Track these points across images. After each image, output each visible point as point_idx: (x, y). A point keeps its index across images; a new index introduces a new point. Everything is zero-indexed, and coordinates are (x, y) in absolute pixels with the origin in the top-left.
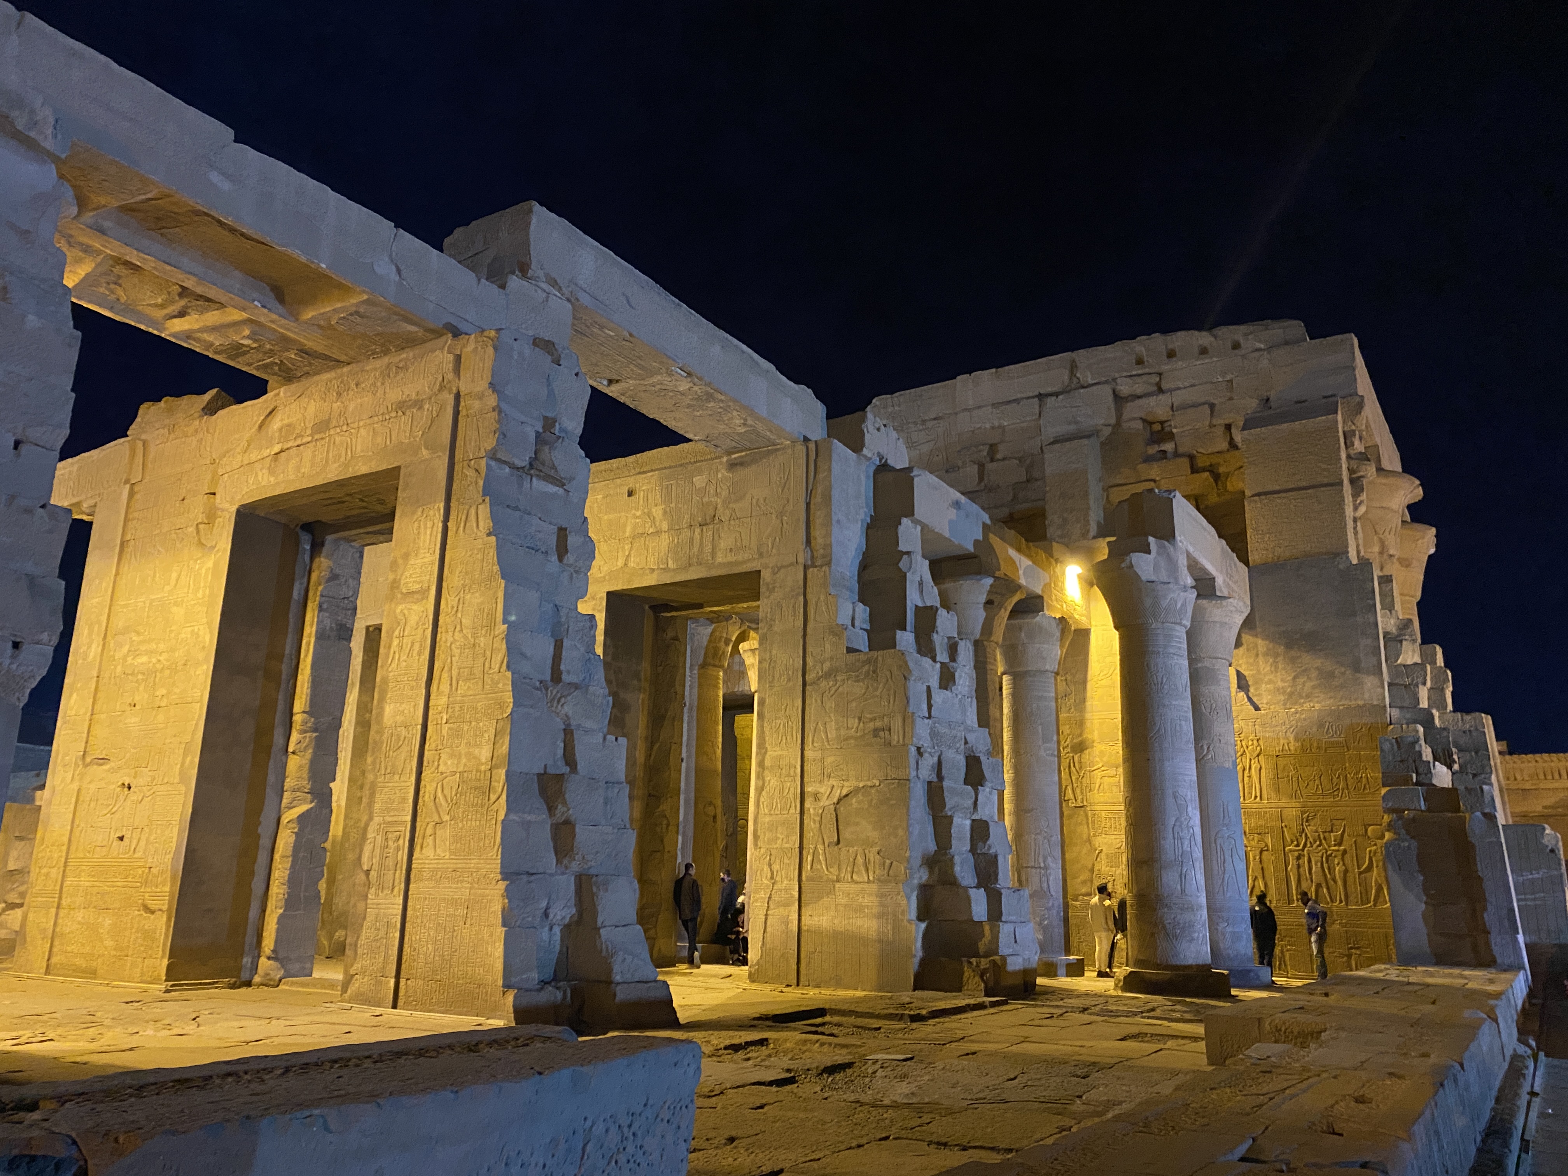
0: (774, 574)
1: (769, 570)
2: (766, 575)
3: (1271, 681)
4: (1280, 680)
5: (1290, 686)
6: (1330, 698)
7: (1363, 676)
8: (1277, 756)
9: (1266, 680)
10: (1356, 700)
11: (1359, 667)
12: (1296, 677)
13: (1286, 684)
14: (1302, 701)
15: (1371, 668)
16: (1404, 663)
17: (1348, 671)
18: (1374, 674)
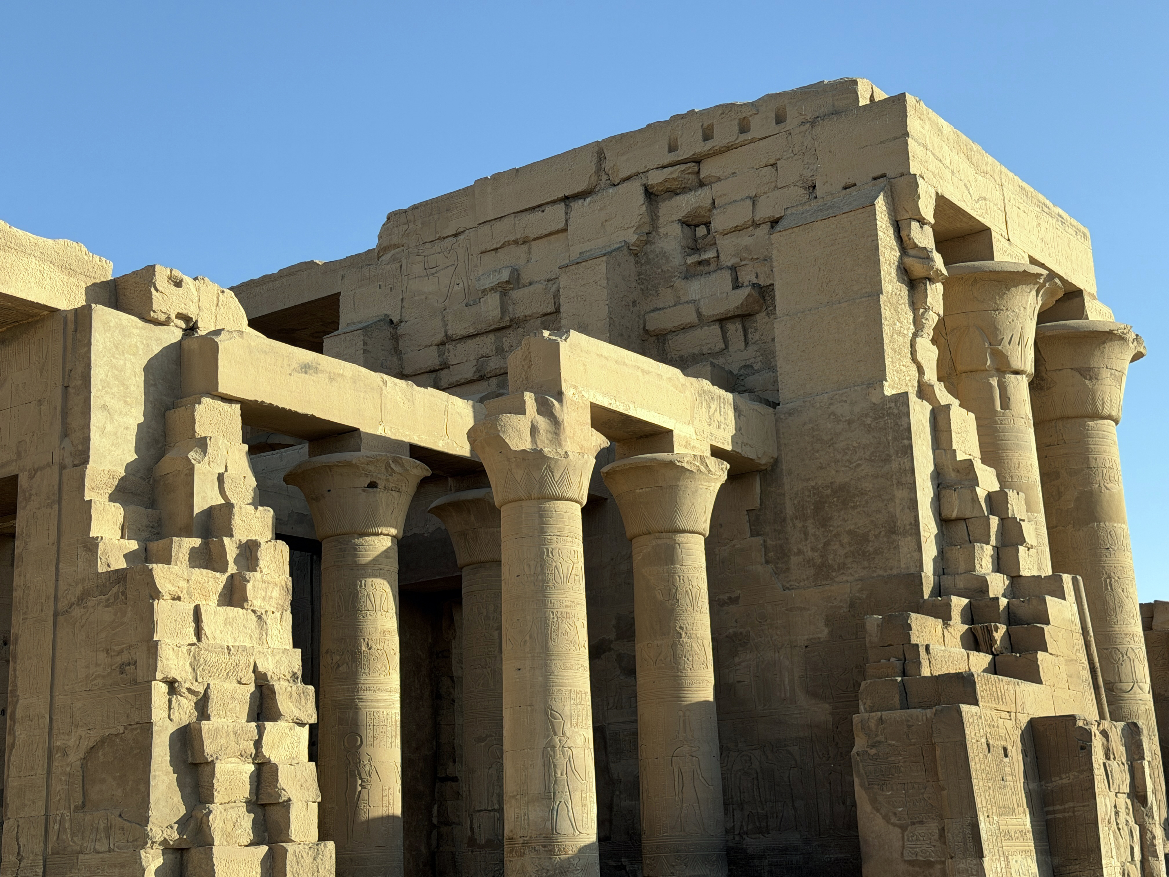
0: (31, 477)
1: (26, 473)
2: (23, 481)
3: (800, 552)
4: (809, 549)
5: (821, 556)
6: (864, 568)
7: (900, 538)
8: (806, 647)
9: (796, 551)
10: (891, 570)
11: (895, 526)
12: (826, 544)
13: (816, 554)
14: (834, 574)
15: (908, 527)
16: (962, 516)
17: (883, 533)
18: (911, 535)
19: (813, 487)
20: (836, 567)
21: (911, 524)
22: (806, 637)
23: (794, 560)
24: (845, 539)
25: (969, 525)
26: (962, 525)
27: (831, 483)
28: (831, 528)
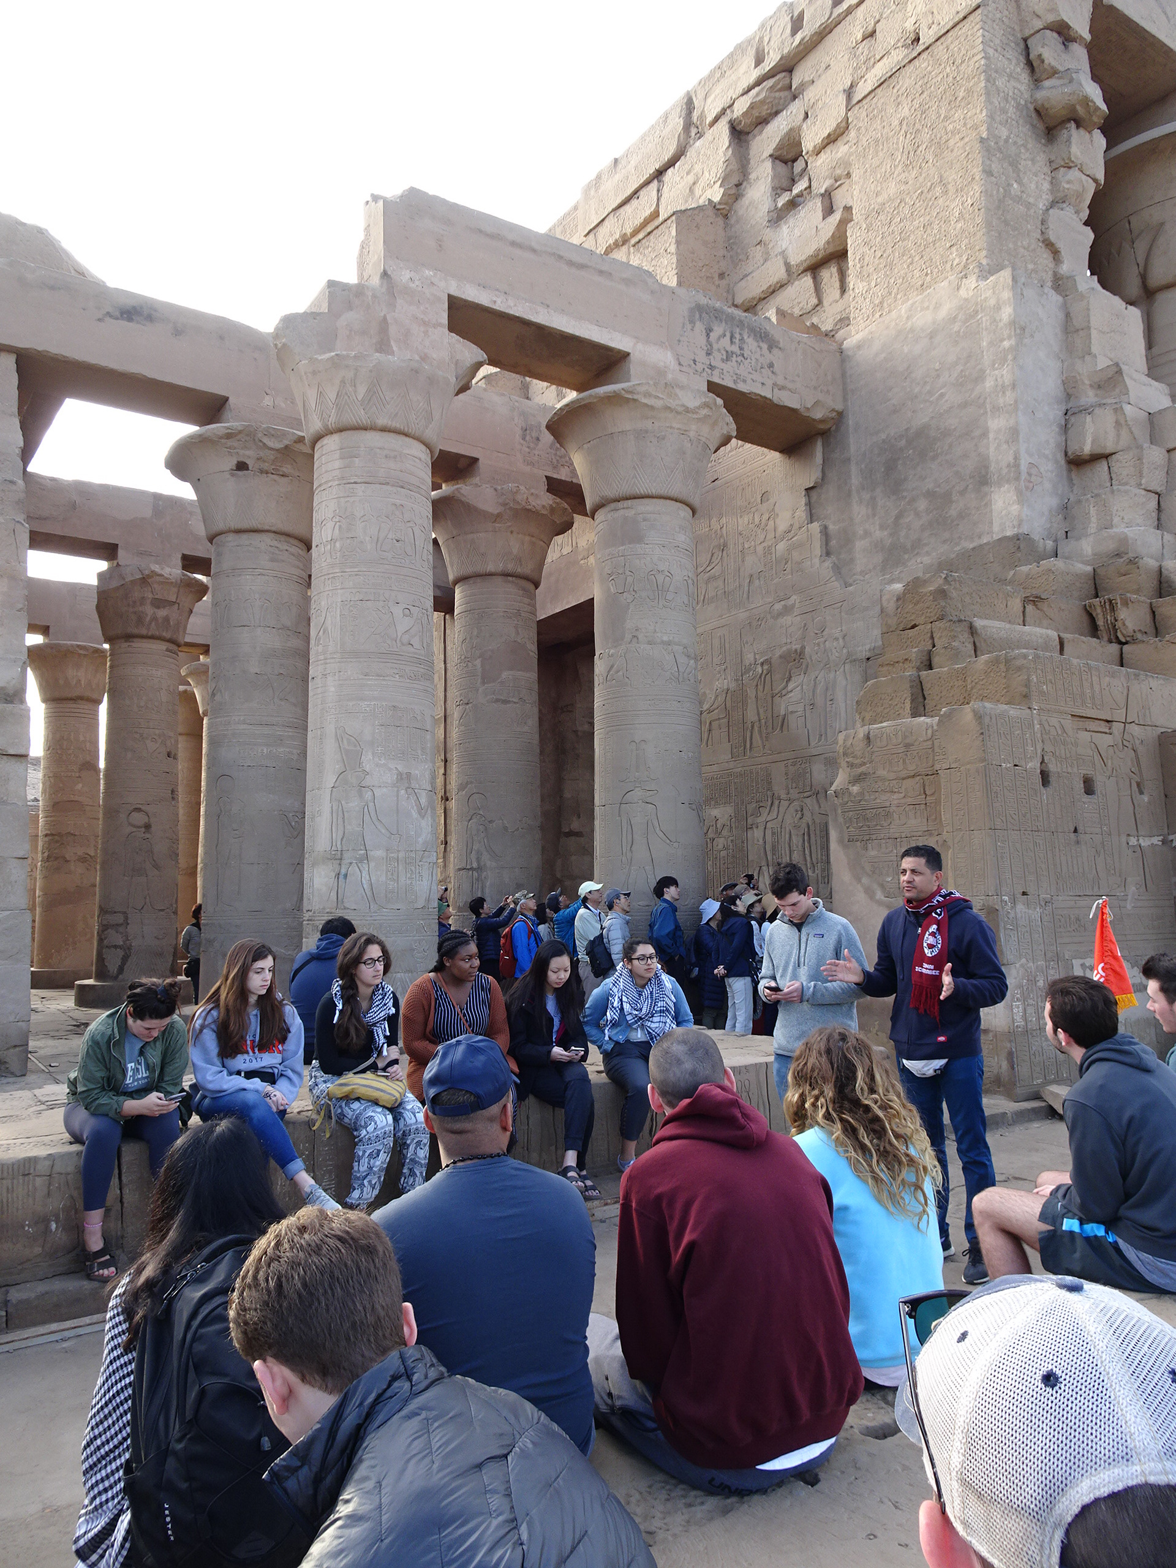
3: (867, 534)
4: (878, 527)
5: (891, 534)
6: (945, 542)
7: (992, 489)
8: (868, 659)
9: (861, 532)
10: (980, 537)
11: (987, 474)
12: (899, 517)
13: (886, 533)
14: (906, 556)
15: (1005, 471)
16: (1099, 451)
17: (970, 486)
18: (1008, 481)
19: (884, 441)
20: (909, 546)
21: (1008, 466)
22: (867, 647)
23: (860, 545)
24: (922, 505)
25: (1112, 464)
26: (1103, 466)
27: (907, 430)
28: (905, 494)
